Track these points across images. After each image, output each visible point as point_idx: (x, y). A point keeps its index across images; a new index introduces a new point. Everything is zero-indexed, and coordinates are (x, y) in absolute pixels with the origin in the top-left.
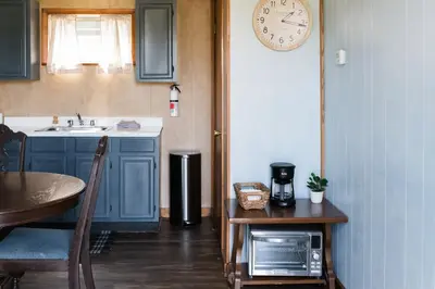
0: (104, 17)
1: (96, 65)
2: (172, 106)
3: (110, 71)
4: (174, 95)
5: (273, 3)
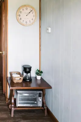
5: (23, 10)
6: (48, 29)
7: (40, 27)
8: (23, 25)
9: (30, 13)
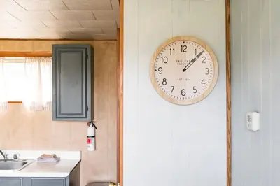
0: (28, 59)
1: (21, 103)
2: (89, 141)
3: (31, 108)
4: (91, 131)
5: (173, 51)
6: (249, 119)
7: (229, 106)
8: (172, 101)
9: (194, 60)
